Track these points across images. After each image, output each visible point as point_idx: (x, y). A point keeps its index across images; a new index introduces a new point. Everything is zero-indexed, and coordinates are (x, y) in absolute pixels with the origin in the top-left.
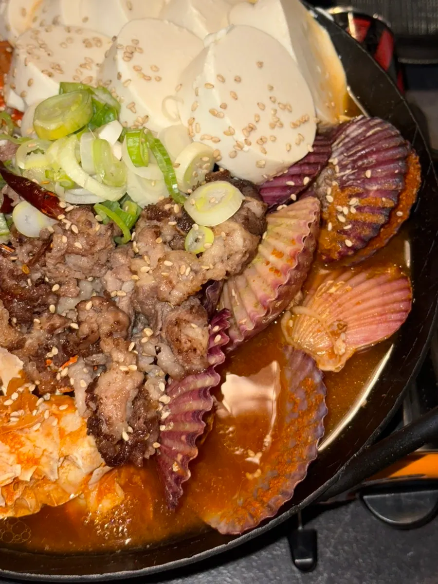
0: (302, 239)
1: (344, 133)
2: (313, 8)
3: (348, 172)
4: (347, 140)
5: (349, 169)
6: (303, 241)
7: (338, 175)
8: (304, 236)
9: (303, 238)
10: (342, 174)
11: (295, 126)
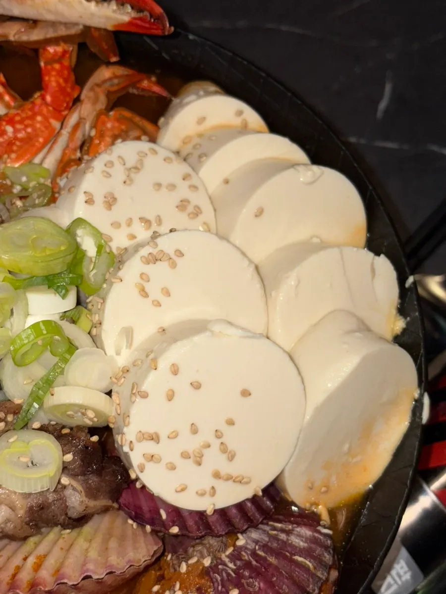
0: (59, 582)
1: (295, 525)
2: (422, 391)
3: (231, 565)
4: (283, 536)
5: (235, 565)
6: (58, 584)
7: (224, 557)
8: (65, 581)
9: (62, 581)
10: (227, 560)
11: (217, 475)
